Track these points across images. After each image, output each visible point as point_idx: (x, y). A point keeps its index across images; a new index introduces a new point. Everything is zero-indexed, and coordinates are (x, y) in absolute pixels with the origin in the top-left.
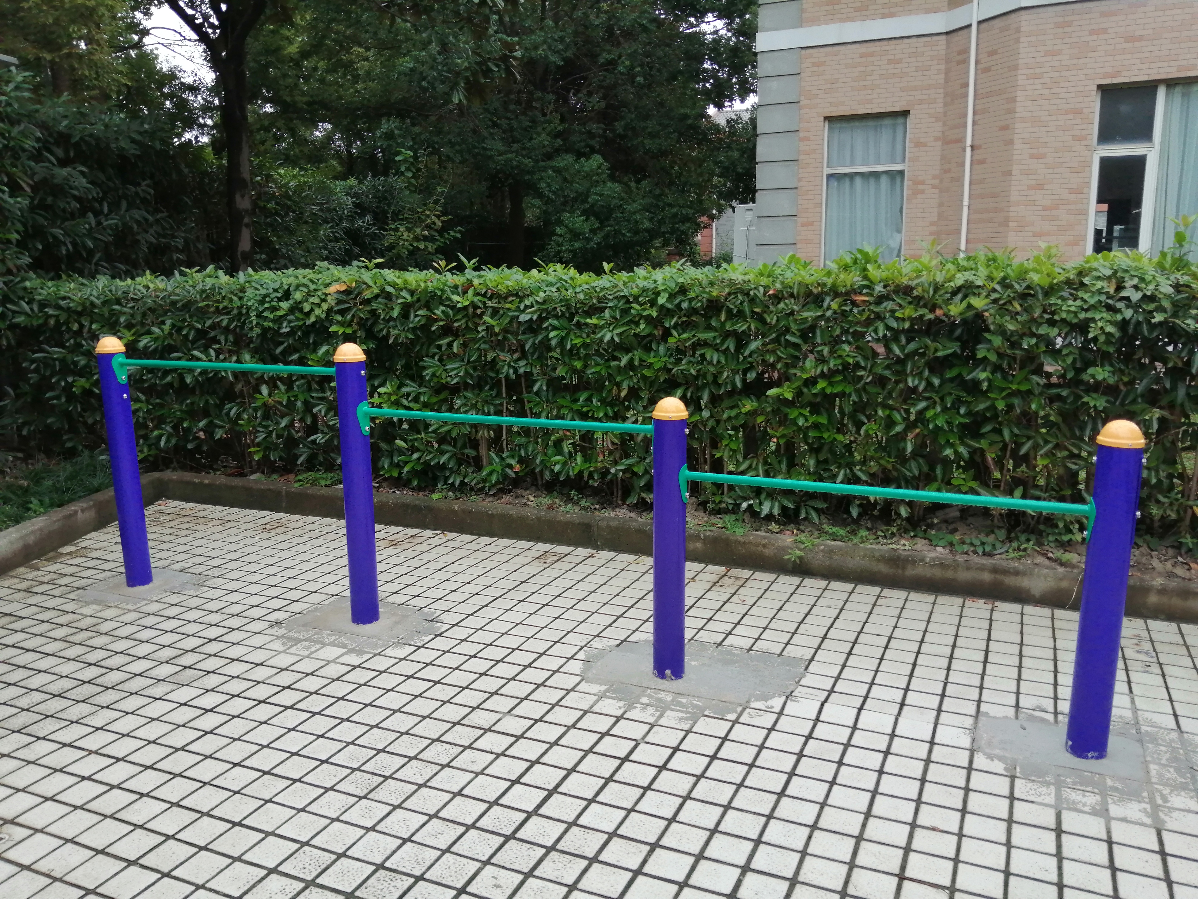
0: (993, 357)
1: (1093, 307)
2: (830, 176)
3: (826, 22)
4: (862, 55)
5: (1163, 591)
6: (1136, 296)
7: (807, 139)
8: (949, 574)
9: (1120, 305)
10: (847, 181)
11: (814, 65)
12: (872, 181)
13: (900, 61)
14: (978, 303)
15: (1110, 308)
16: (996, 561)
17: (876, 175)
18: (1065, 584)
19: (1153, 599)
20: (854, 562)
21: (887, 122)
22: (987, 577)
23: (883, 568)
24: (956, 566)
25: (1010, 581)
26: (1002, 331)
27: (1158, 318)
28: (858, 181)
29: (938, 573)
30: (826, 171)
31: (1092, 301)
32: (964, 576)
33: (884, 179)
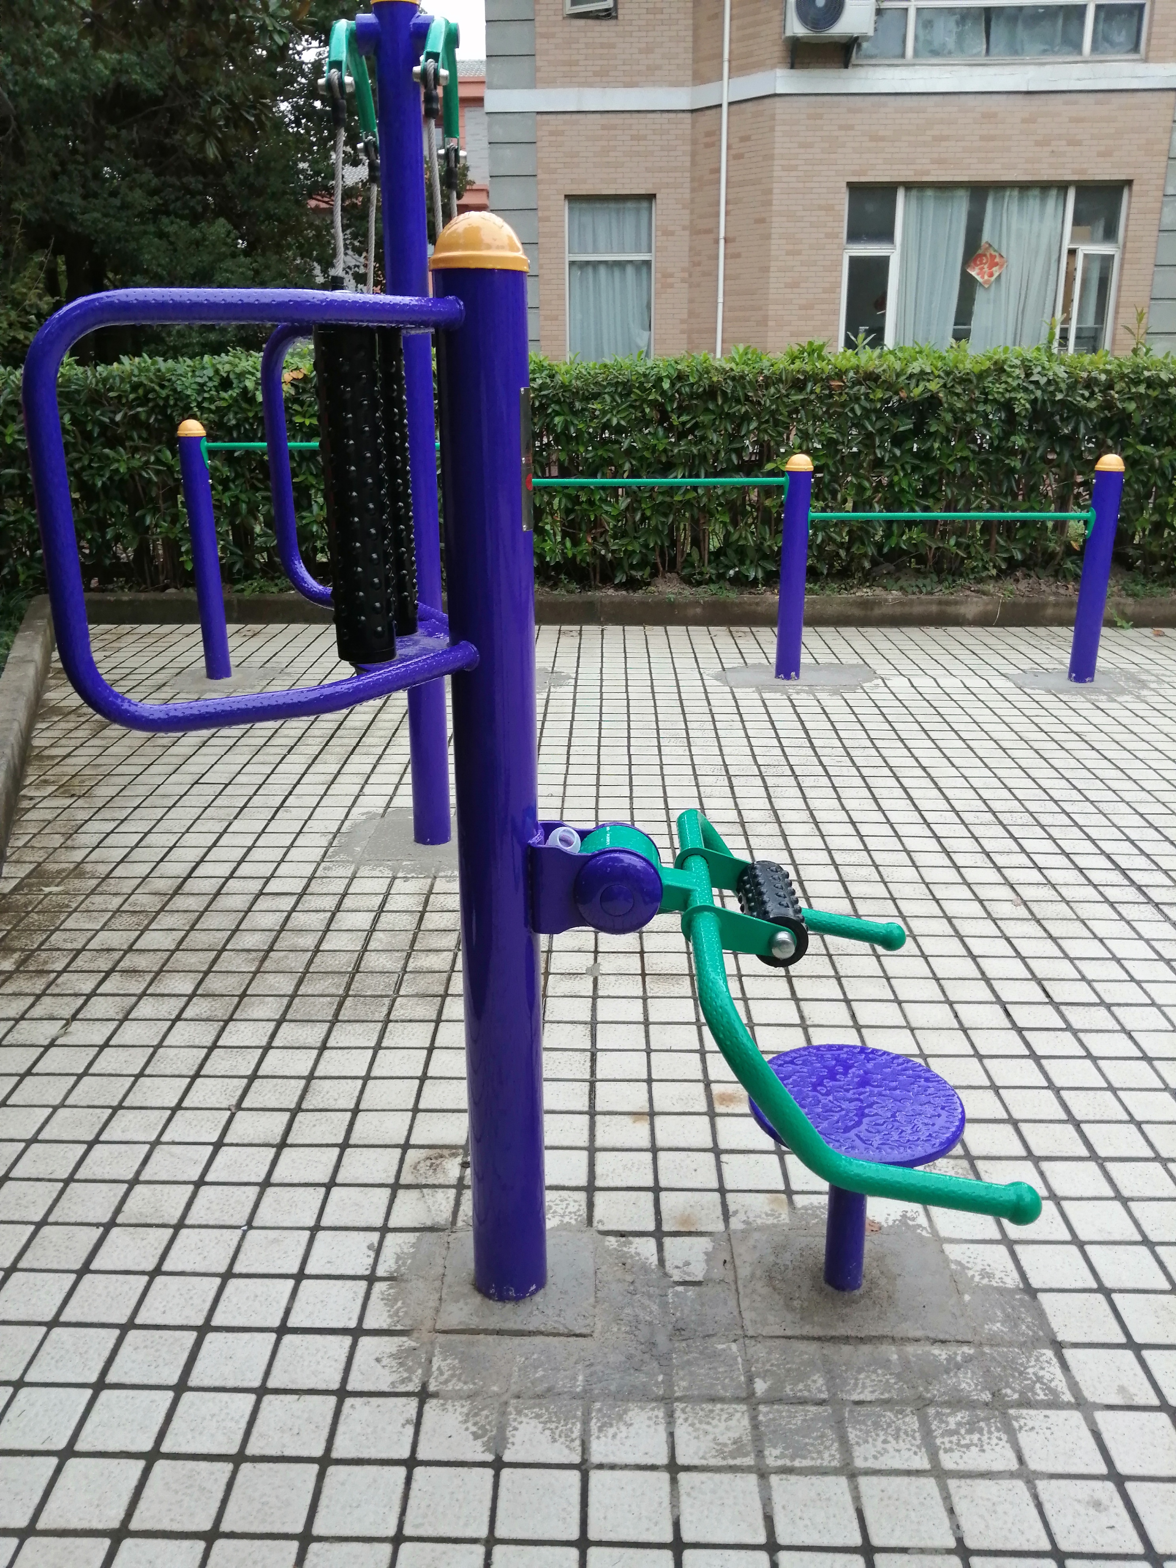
0: (943, 430)
1: (1014, 389)
2: (572, 263)
3: (563, 85)
4: (604, 127)
5: (1056, 605)
6: (1043, 381)
7: (547, 219)
8: (907, 610)
9: (1031, 387)
10: (590, 270)
11: (552, 133)
12: (617, 273)
13: (644, 137)
14: (934, 386)
15: (1026, 390)
16: (936, 596)
17: (621, 265)
18: (990, 607)
19: (1050, 611)
20: (832, 610)
21: (630, 205)
22: (934, 608)
23: (857, 612)
24: (911, 602)
25: (951, 610)
26: (951, 410)
27: (1059, 397)
28: (602, 270)
29: (898, 610)
30: (569, 258)
31: (1015, 384)
32: (917, 610)
33: (630, 270)
